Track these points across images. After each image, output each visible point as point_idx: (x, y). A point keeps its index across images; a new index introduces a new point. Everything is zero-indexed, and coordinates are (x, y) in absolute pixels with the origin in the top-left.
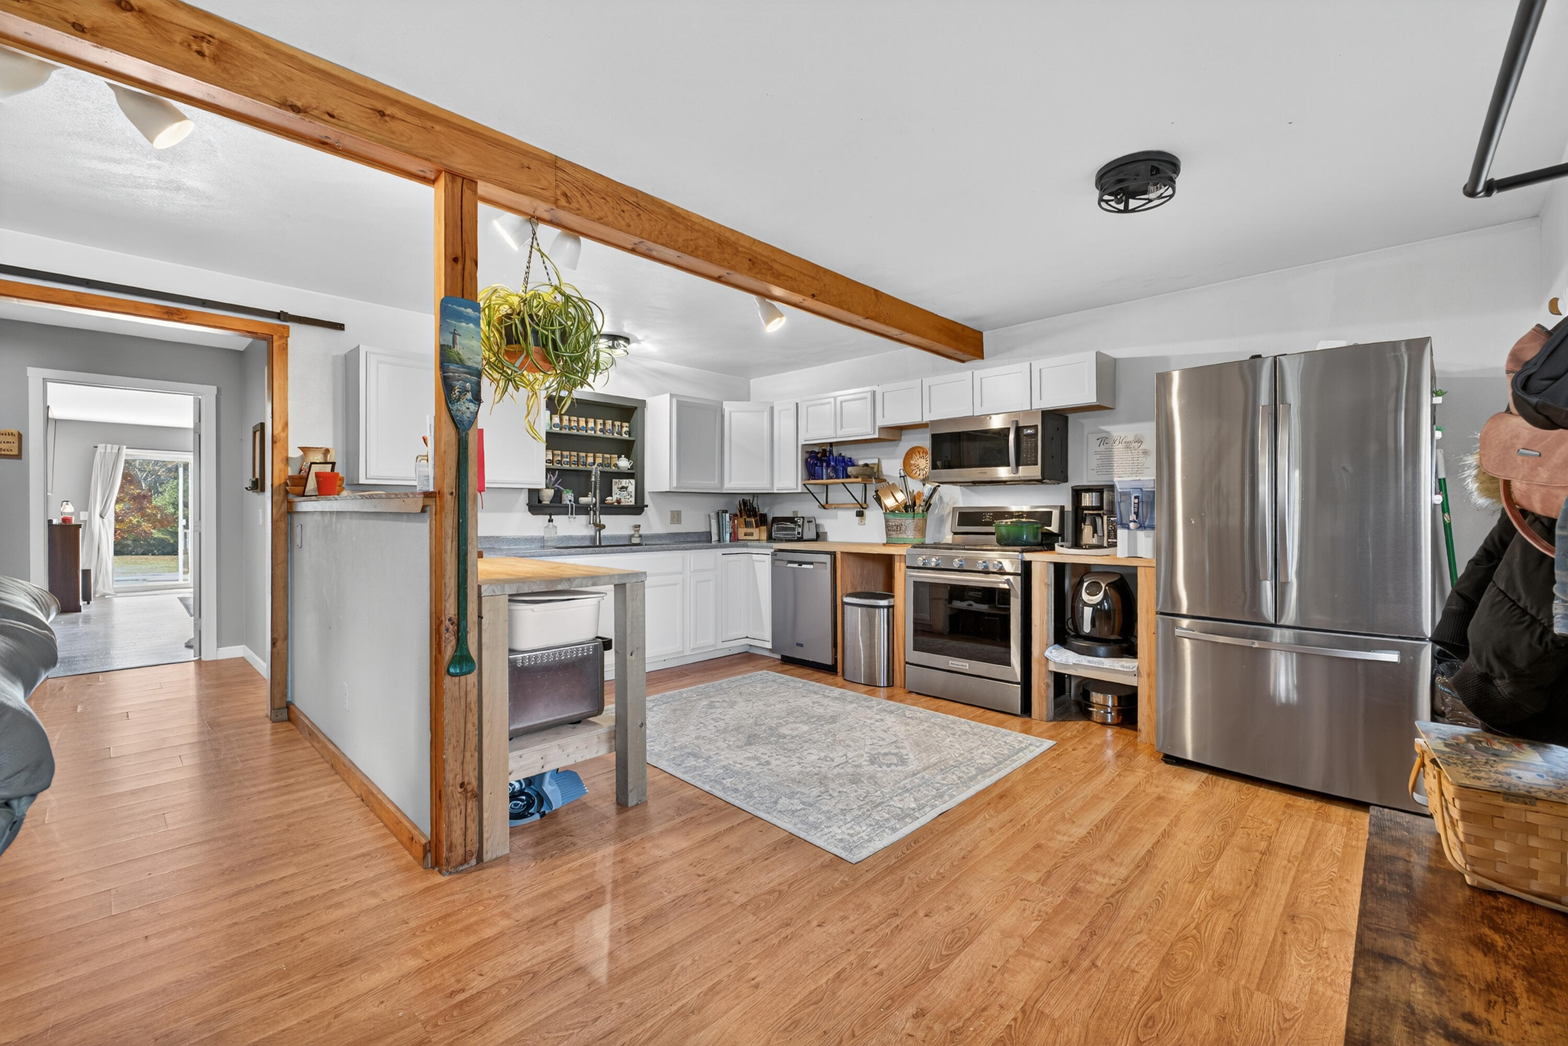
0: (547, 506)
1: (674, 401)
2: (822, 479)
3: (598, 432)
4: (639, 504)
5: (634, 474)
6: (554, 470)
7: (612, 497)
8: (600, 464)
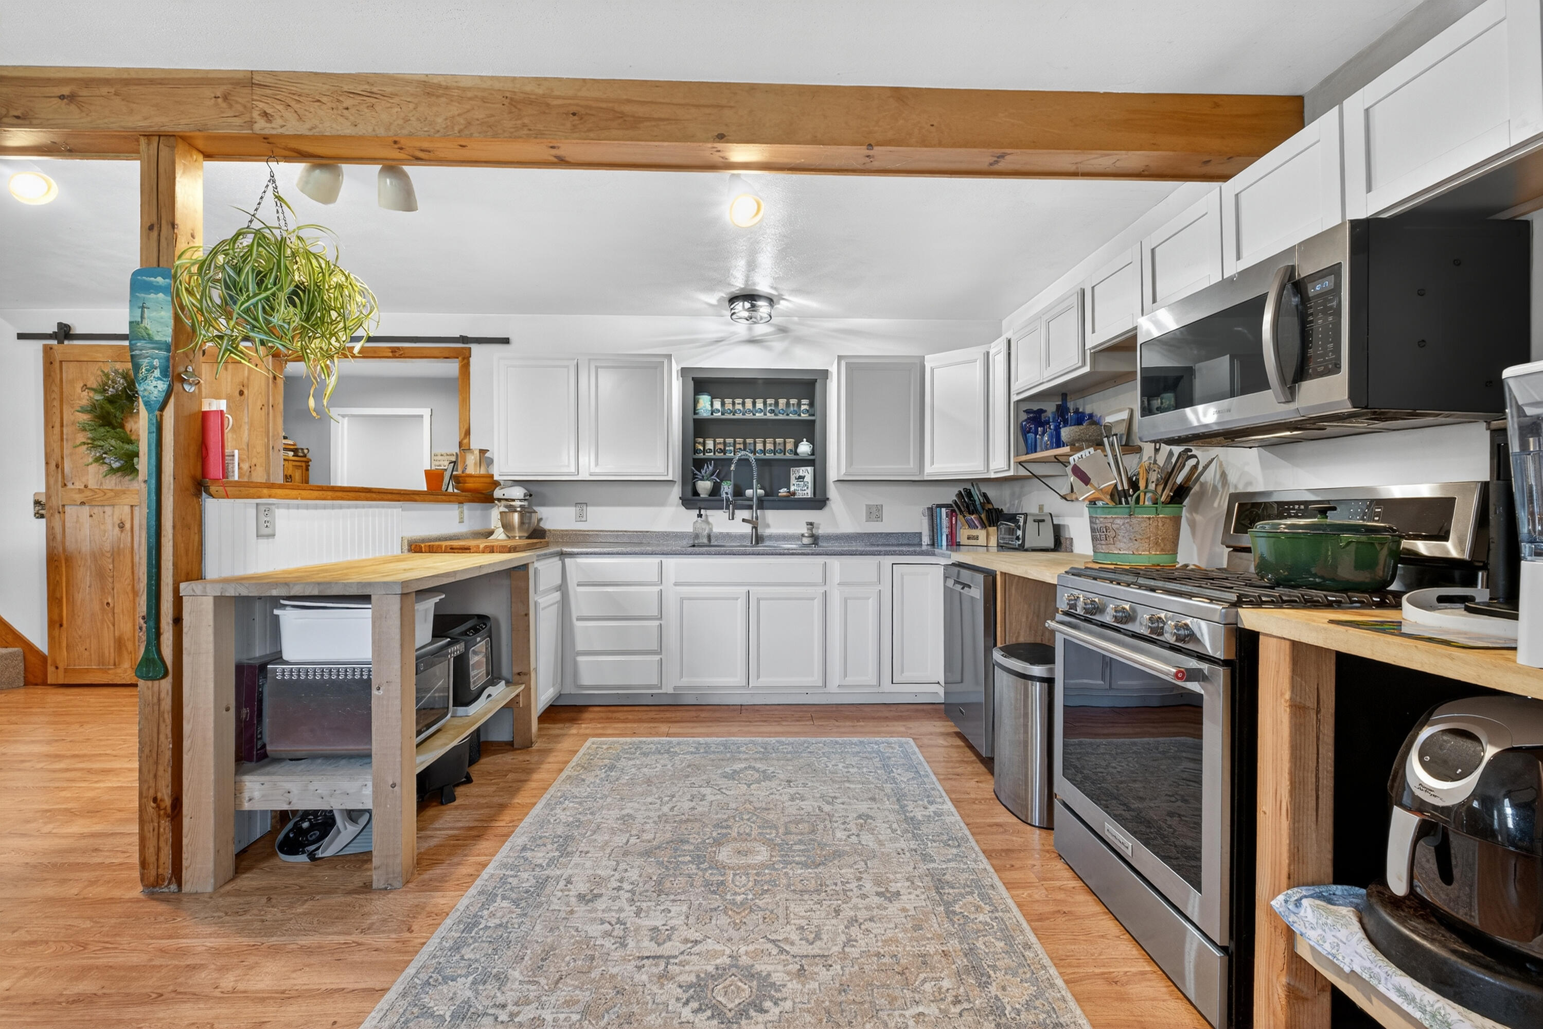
0: (704, 500)
1: (843, 363)
2: (1036, 452)
3: (768, 414)
4: (818, 497)
5: (814, 460)
6: (710, 460)
7: (789, 488)
8: (771, 451)
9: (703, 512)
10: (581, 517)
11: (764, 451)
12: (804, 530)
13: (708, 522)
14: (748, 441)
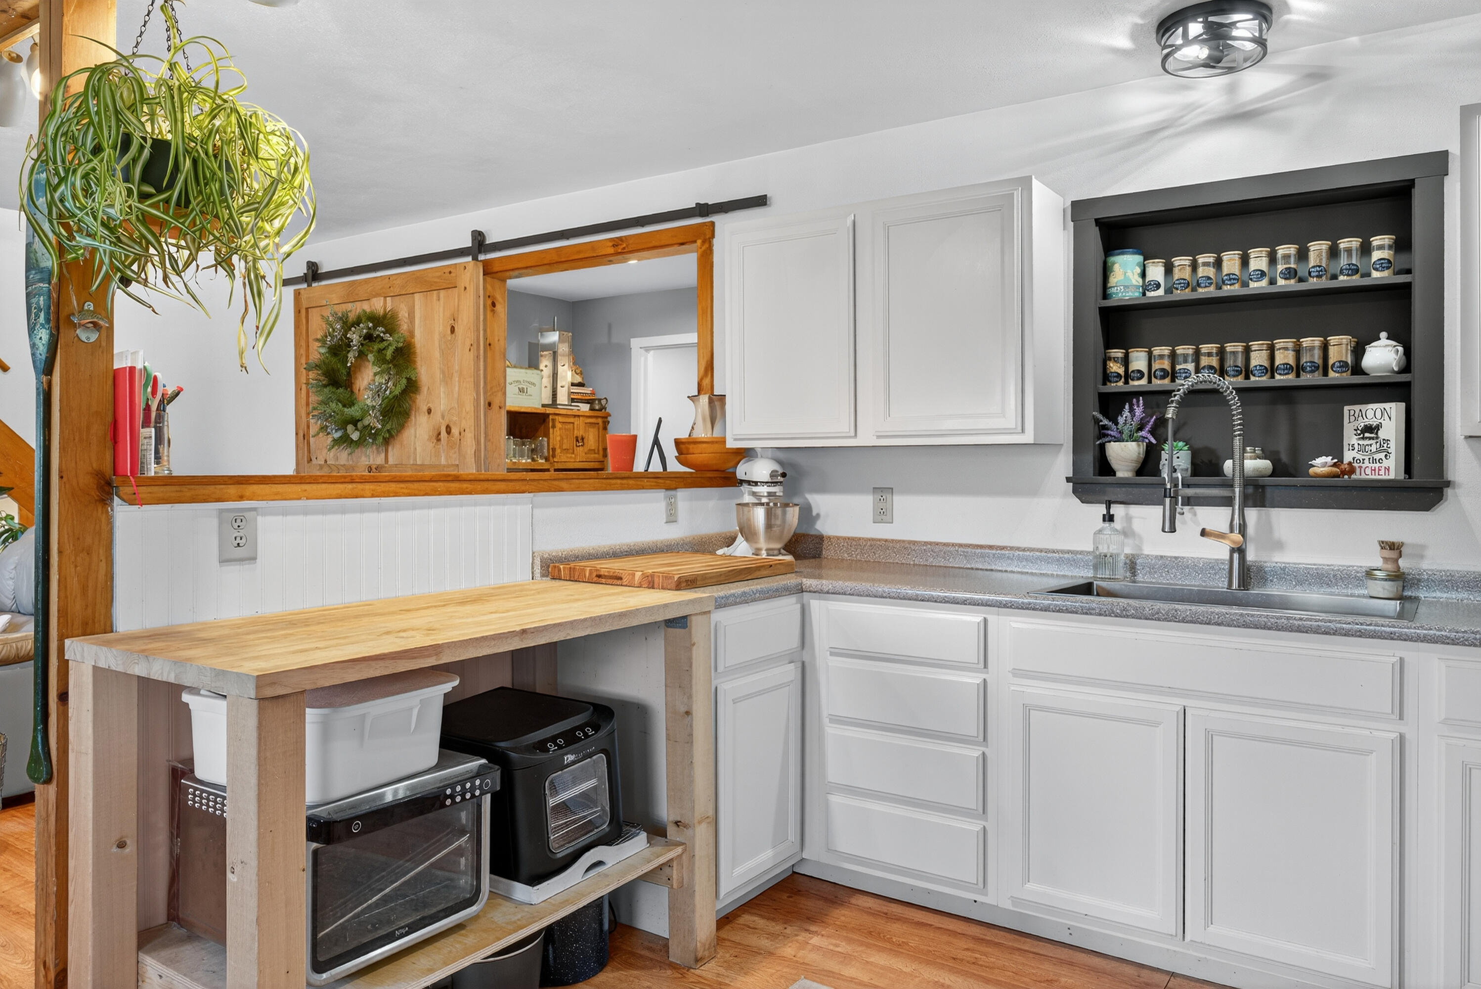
0: (1122, 484)
3: (1281, 282)
4: (1418, 479)
5: (1407, 385)
6: (1137, 394)
7: (1338, 453)
8: (1288, 368)
9: (1117, 510)
10: (882, 515)
11: (1271, 370)
12: (1376, 560)
13: (1127, 533)
14: (1230, 347)
